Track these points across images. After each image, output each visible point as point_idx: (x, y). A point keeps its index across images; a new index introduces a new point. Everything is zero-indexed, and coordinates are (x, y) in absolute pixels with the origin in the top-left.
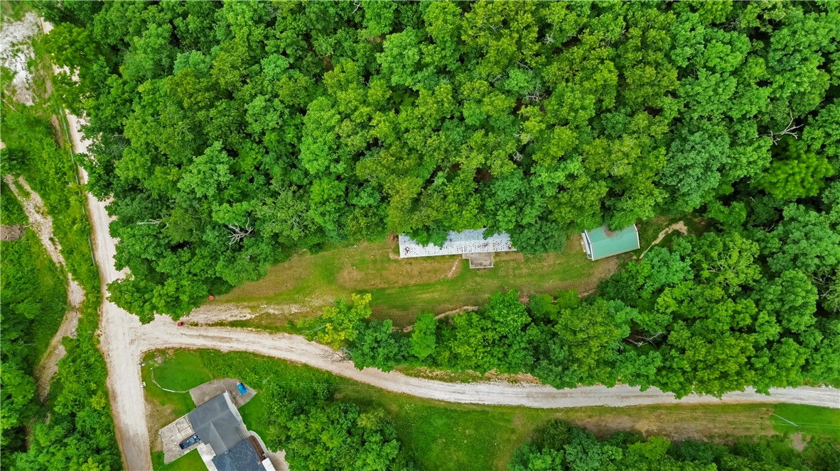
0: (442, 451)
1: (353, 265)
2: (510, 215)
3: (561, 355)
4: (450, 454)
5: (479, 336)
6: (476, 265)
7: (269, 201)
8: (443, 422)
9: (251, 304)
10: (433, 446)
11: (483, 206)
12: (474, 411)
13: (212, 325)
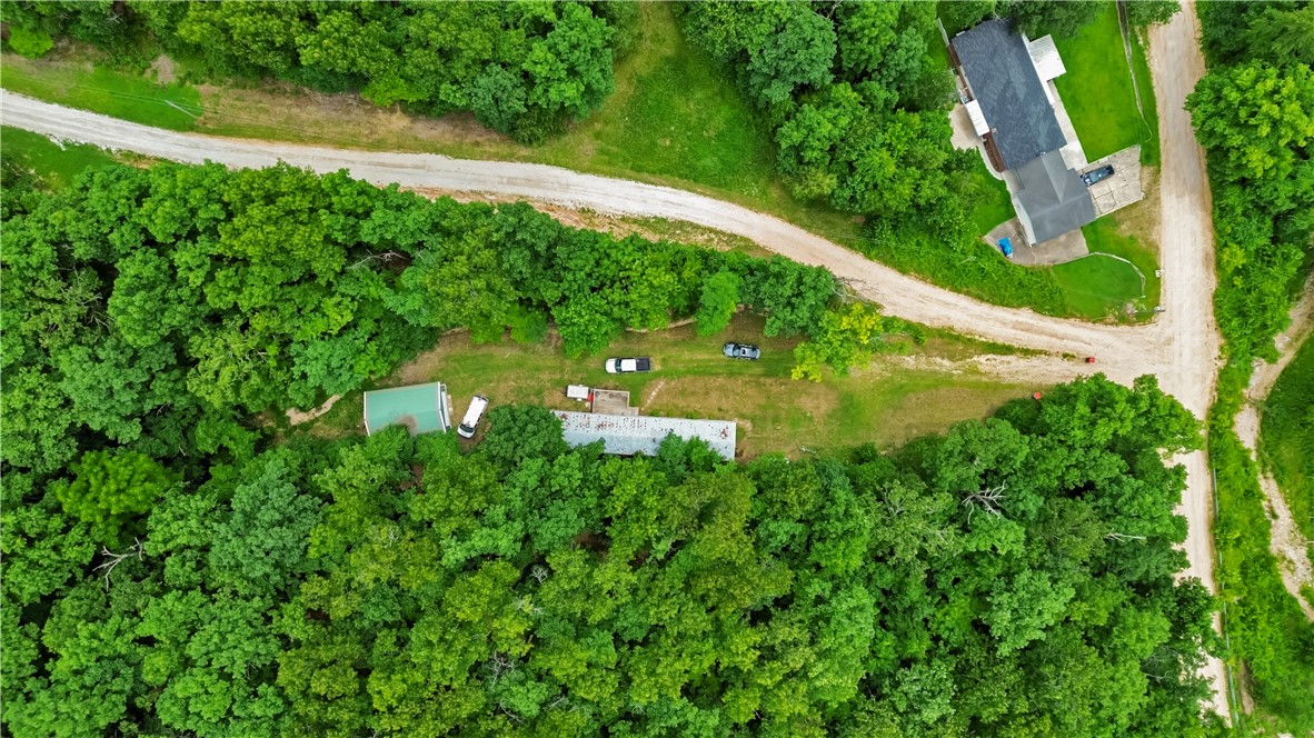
0: (710, 117)
1: (811, 419)
2: (560, 479)
3: (514, 255)
4: (699, 111)
5: (634, 296)
6: (618, 396)
8: (703, 162)
9: (977, 377)
10: (722, 127)
11: (602, 497)
12: (654, 173)
13: (1041, 352)
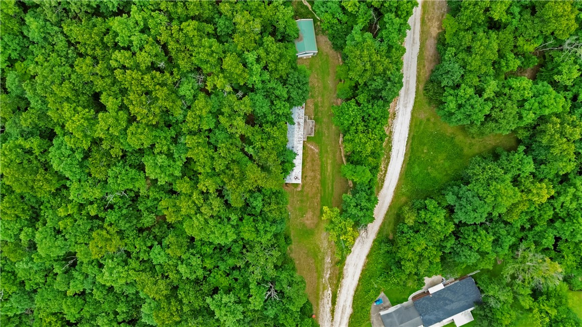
0: (436, 170)
1: (303, 217)
2: (280, 105)
3: (380, 81)
4: (439, 165)
5: (361, 135)
6: (312, 132)
7: (251, 269)
8: (417, 167)
9: (322, 290)
10: (432, 175)
11: (271, 123)
12: (412, 145)
13: (333, 317)
